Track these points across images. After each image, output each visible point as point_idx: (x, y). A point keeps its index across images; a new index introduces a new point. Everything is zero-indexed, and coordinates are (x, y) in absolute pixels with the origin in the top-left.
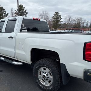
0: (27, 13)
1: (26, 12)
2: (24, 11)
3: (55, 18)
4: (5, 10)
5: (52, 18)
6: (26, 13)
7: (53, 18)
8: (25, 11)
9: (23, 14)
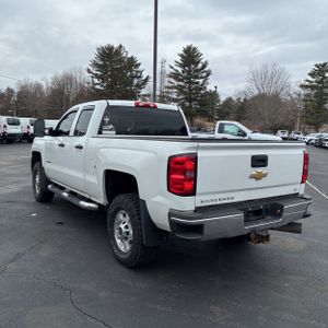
0: (209, 74)
1: (206, 69)
2: (200, 65)
3: (312, 87)
4: (141, 68)
5: (302, 86)
6: (204, 75)
7: (307, 87)
8: (204, 66)
9: (196, 77)
